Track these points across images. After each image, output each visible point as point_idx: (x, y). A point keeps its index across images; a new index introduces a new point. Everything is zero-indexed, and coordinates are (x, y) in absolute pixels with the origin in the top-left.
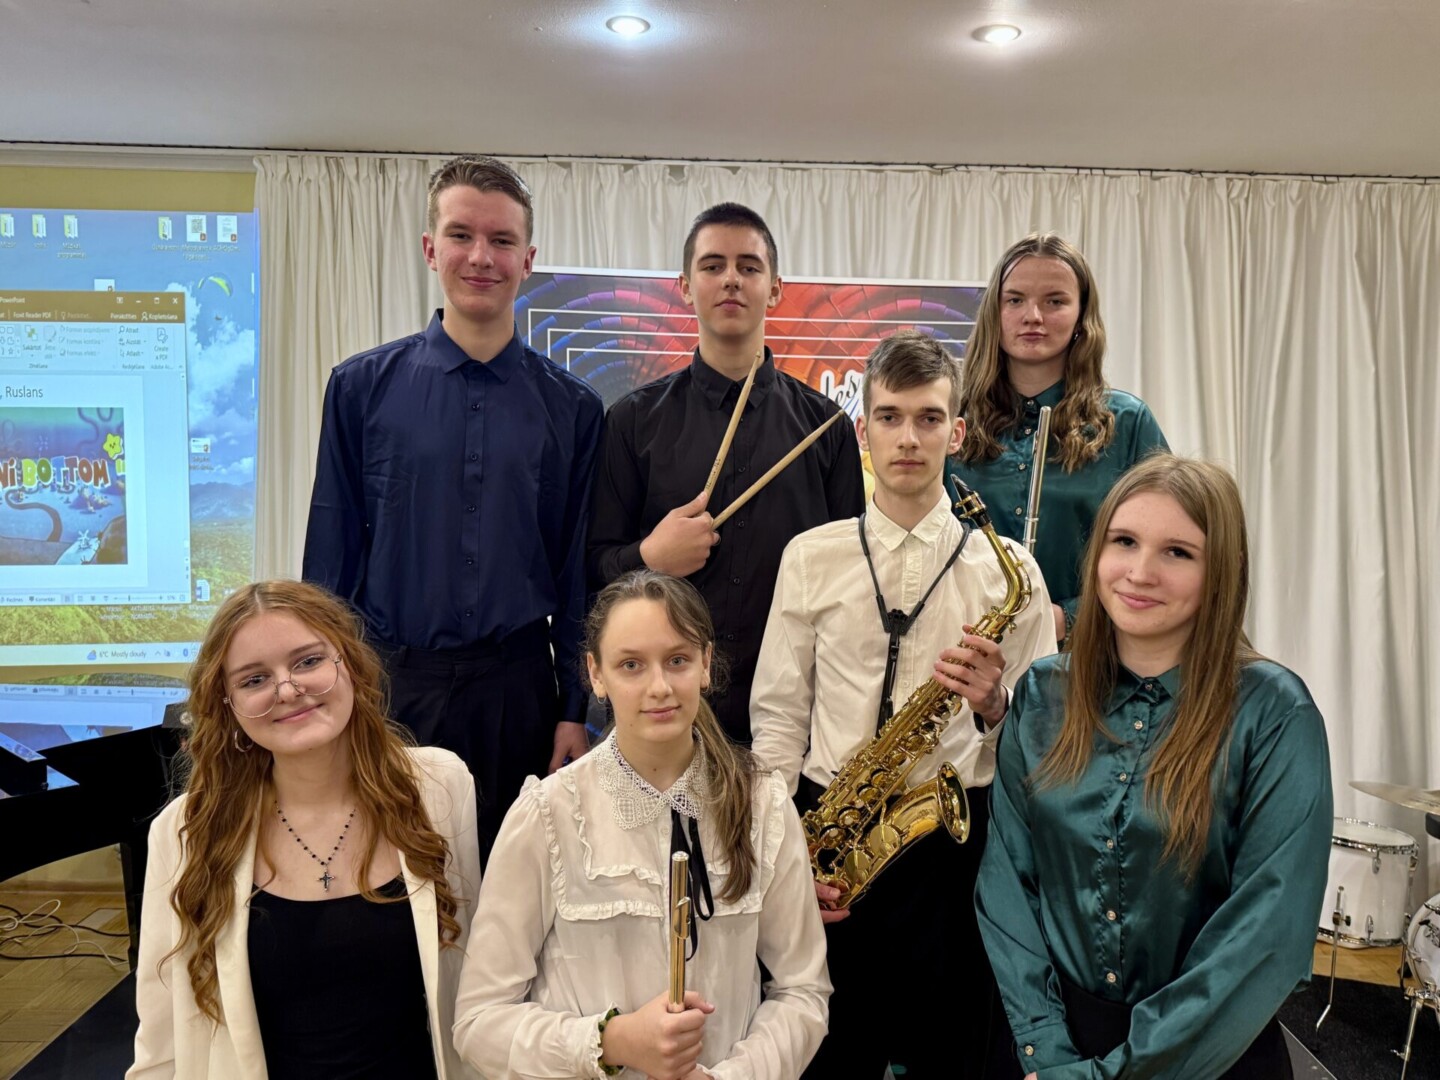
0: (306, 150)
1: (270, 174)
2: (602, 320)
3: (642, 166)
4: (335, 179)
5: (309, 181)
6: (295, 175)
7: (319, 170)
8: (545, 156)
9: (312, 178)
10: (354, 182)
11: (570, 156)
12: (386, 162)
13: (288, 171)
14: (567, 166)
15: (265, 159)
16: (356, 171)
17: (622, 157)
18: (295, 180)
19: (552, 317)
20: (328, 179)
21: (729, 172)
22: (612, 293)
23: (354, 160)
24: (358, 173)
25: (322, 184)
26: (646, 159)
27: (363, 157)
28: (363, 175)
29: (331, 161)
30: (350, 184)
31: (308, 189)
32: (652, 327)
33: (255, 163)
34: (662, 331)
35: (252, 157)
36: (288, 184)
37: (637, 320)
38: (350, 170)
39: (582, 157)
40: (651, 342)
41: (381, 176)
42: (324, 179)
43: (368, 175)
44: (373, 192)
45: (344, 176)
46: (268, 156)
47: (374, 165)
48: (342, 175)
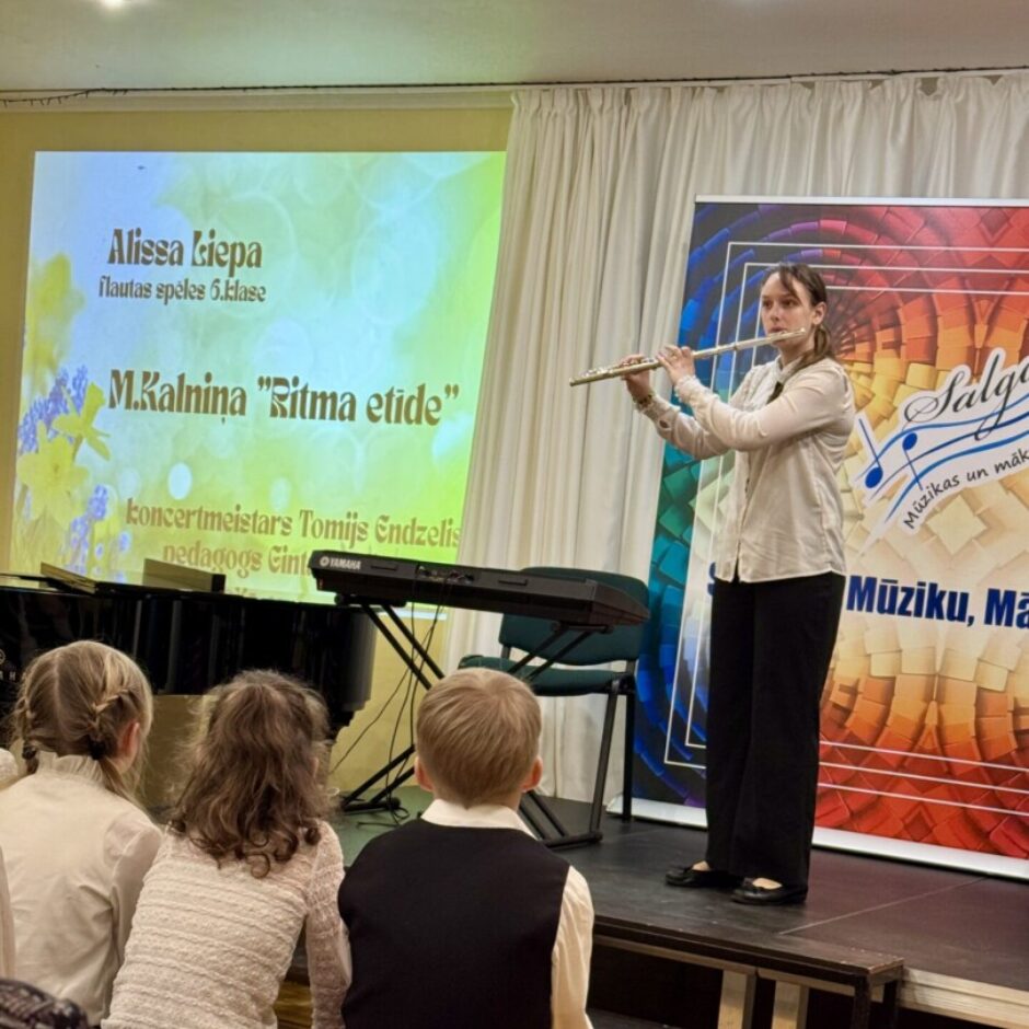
0: (559, 83)
1: (523, 109)
2: (803, 253)
3: (888, 81)
4: (581, 112)
5: (556, 115)
6: (545, 110)
7: (568, 104)
8: (789, 77)
9: (559, 111)
10: (598, 115)
11: (813, 75)
12: (632, 92)
13: (540, 105)
14: (810, 86)
15: (521, 95)
16: (601, 103)
17: (869, 73)
18: (545, 115)
19: (751, 251)
20: (575, 113)
21: (989, 82)
22: (816, 224)
23: (600, 91)
24: (603, 104)
25: (568, 118)
26: (894, 73)
27: (609, 88)
28: (607, 106)
29: (580, 95)
30: (594, 118)
31: (555, 123)
32: (854, 259)
33: (513, 99)
34: (867, 265)
35: (510, 92)
36: (539, 119)
37: (839, 252)
38: (595, 103)
39: (826, 75)
40: (851, 277)
41: (625, 107)
42: (571, 111)
43: (612, 108)
44: (615, 125)
45: (590, 111)
46: (524, 90)
47: (620, 95)
48: (588, 109)
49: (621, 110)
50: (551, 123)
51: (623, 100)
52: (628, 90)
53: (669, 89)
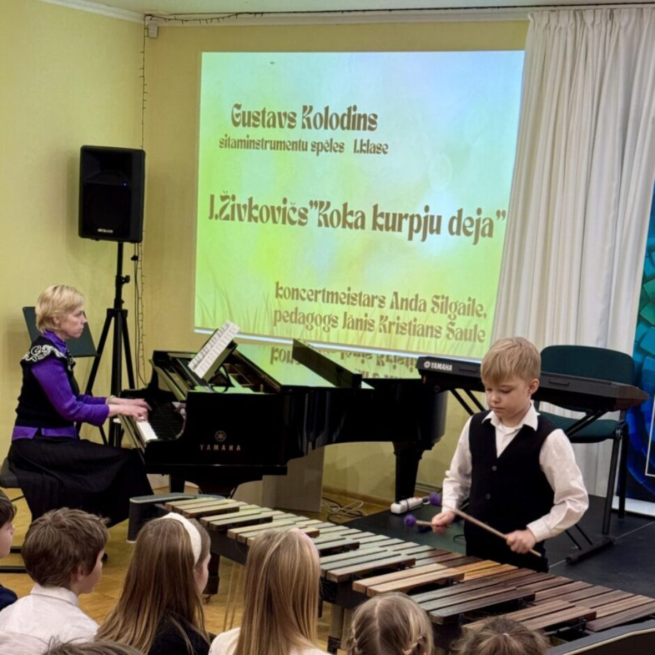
0: (563, 5)
1: (537, 25)
4: (578, 25)
5: (561, 28)
6: (553, 24)
7: (569, 20)
9: (563, 26)
10: (590, 28)
12: (615, 12)
13: (549, 22)
15: (535, 14)
16: (593, 19)
18: (552, 28)
20: (574, 26)
23: (592, 11)
24: (594, 20)
25: (569, 30)
27: (598, 9)
28: (597, 22)
29: (577, 14)
30: (588, 30)
31: (560, 34)
33: (529, 17)
35: (528, 13)
36: (548, 31)
38: (589, 19)
41: (610, 22)
42: (572, 25)
43: (601, 22)
44: (603, 34)
45: (585, 24)
46: (538, 11)
47: (606, 14)
48: (583, 23)
49: (606, 24)
50: (557, 34)
51: (608, 18)
52: (612, 10)
53: (642, 9)
